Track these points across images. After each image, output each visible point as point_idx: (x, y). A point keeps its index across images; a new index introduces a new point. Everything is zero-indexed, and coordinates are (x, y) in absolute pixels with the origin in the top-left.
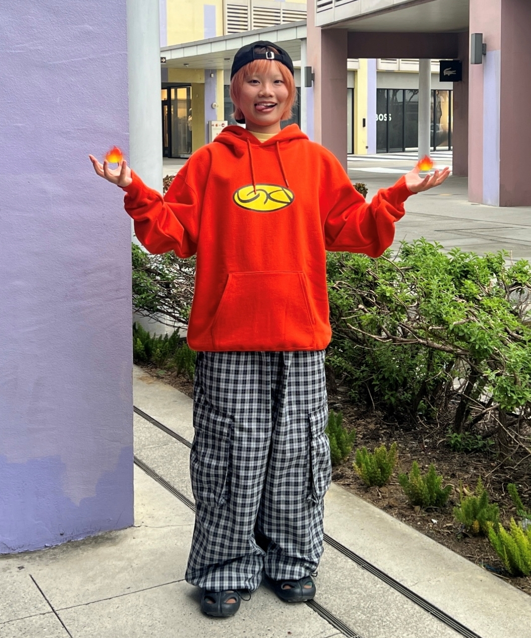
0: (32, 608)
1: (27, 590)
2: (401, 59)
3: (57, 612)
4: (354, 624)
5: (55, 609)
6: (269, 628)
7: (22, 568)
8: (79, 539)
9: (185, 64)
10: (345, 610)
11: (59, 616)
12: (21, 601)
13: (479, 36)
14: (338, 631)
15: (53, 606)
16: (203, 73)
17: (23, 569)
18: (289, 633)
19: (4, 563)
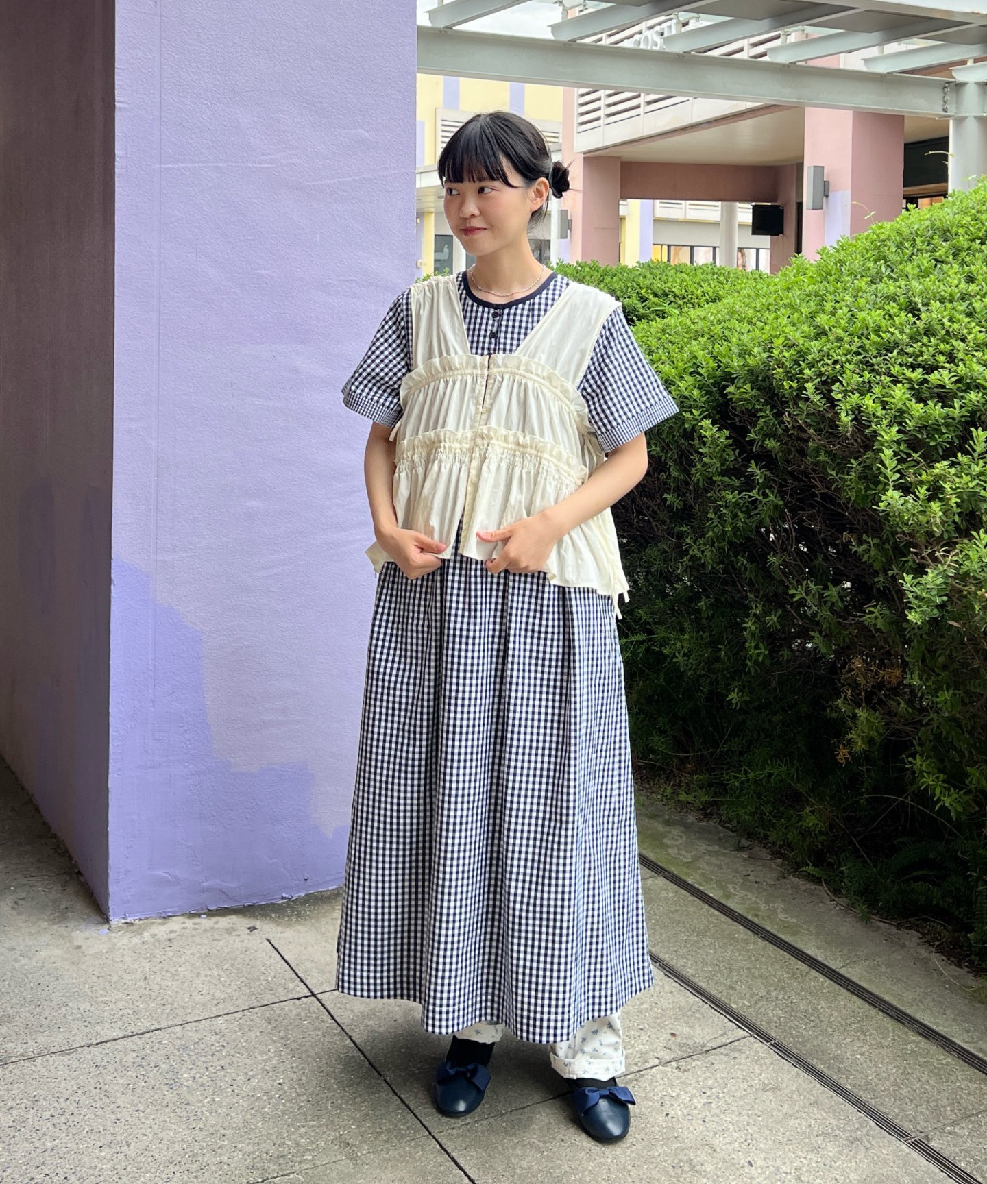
0: (280, 990)
1: (268, 963)
2: (688, 202)
3: (318, 996)
4: (767, 1023)
5: (315, 991)
7: (254, 928)
8: (330, 888)
10: (749, 1001)
11: (323, 1002)
12: (262, 978)
13: (819, 170)
14: (745, 1034)
15: (310, 987)
17: (256, 931)
18: (673, 1035)
19: (225, 922)
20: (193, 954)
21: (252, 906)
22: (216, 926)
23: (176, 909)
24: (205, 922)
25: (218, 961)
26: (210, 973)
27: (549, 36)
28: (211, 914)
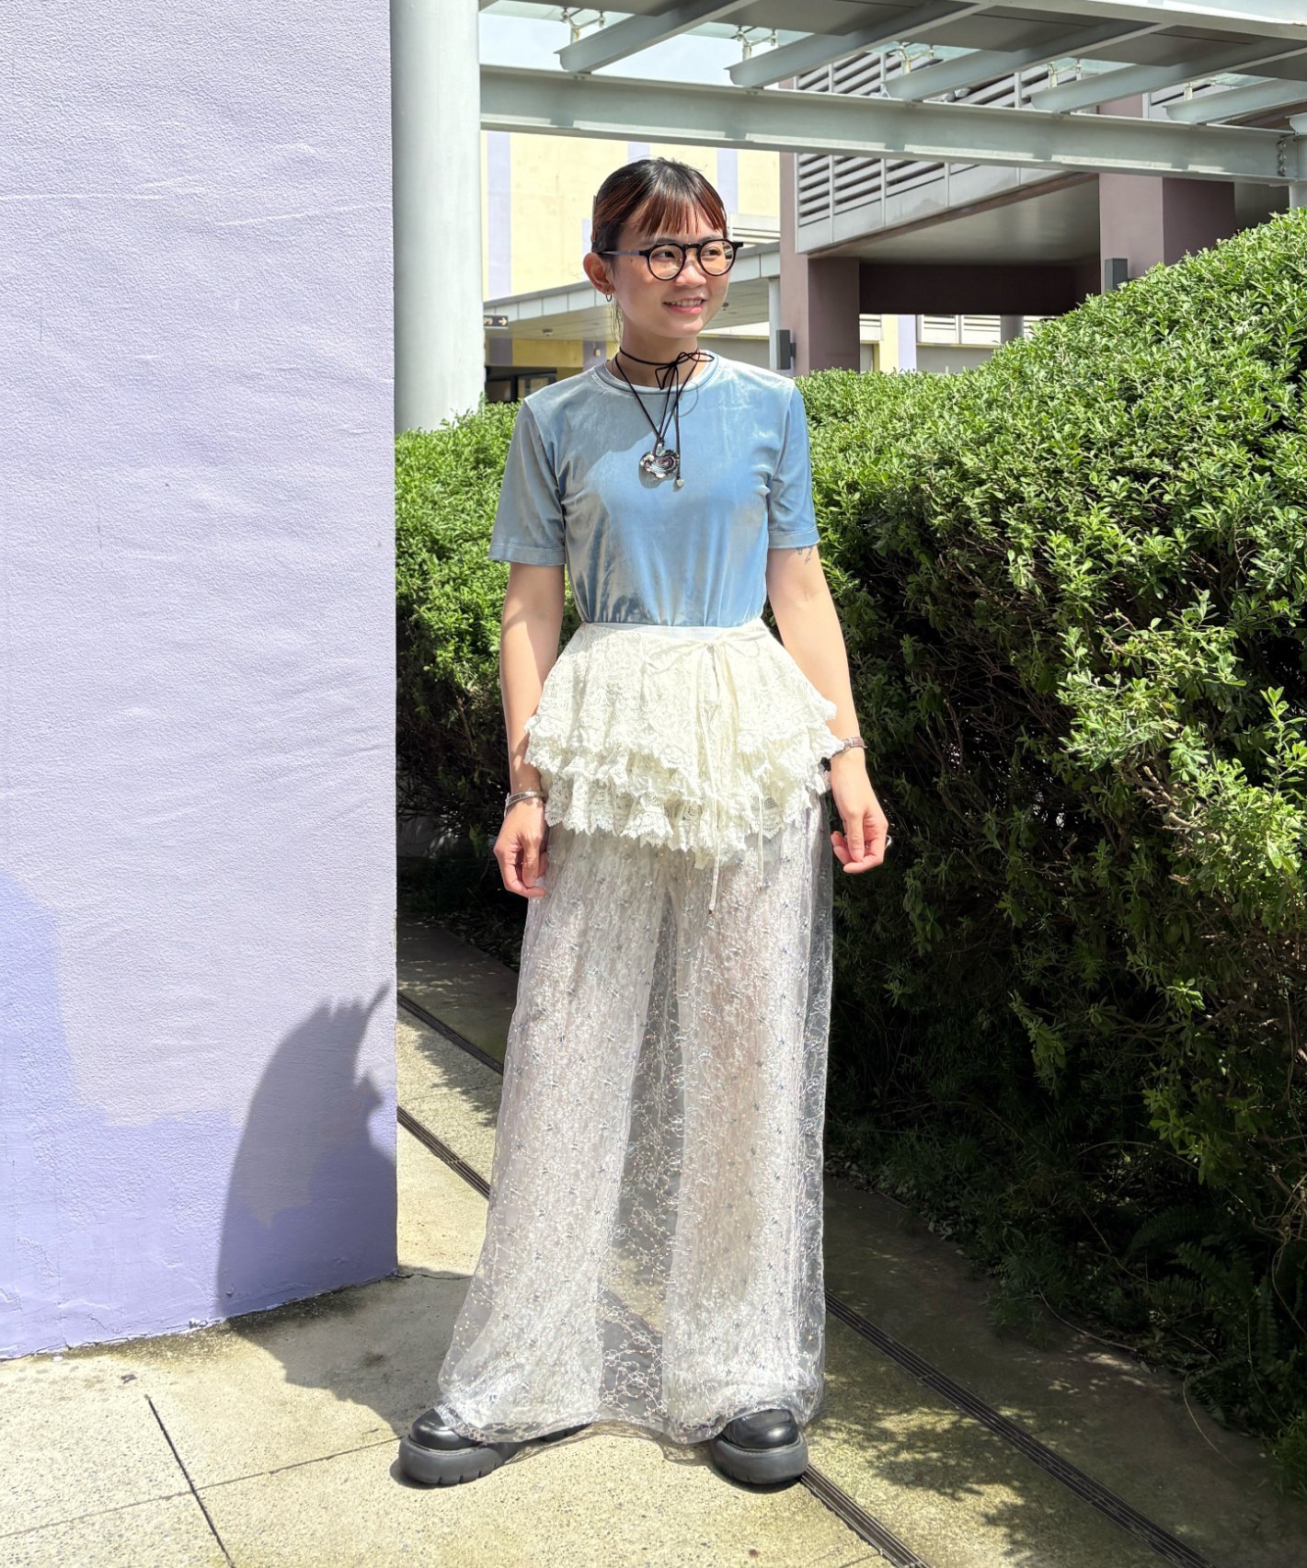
0: (143, 1483)
1: (135, 1436)
3: (199, 1493)
4: (910, 1530)
5: (197, 1485)
6: (706, 1540)
7: (132, 1377)
8: (269, 1308)
9: (545, 331)
11: (205, 1503)
12: (118, 1462)
13: (1120, 263)
14: (871, 1550)
15: (191, 1477)
16: (581, 348)
17: (133, 1382)
18: (753, 1553)
19: (87, 1366)
20: (21, 1424)
21: (141, 1341)
22: (72, 1375)
23: (14, 1348)
24: (58, 1368)
25: (57, 1435)
26: (39, 1455)
27: (725, 81)
28: (71, 1354)
